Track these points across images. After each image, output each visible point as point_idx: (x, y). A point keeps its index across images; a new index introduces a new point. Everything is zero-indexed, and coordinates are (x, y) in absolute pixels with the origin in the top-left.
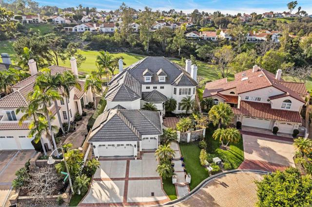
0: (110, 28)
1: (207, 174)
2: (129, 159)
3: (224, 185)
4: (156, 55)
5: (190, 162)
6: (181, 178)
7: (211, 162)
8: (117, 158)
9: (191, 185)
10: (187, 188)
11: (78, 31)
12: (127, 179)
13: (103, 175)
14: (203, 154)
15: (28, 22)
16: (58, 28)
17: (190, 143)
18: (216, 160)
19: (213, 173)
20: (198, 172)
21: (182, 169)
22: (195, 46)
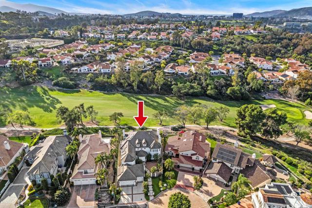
0: (107, 70)
1: (161, 191)
2: (133, 186)
3: (166, 195)
4: (142, 92)
5: (155, 186)
6: (151, 193)
7: (163, 186)
8: (128, 186)
9: (154, 196)
10: (153, 197)
11: (82, 71)
12: (132, 194)
13: (124, 193)
14: (160, 182)
15: (43, 66)
16: (67, 70)
17: (156, 177)
18: (165, 185)
19: (163, 190)
20: (157, 190)
21: (152, 189)
22: (171, 82)
